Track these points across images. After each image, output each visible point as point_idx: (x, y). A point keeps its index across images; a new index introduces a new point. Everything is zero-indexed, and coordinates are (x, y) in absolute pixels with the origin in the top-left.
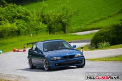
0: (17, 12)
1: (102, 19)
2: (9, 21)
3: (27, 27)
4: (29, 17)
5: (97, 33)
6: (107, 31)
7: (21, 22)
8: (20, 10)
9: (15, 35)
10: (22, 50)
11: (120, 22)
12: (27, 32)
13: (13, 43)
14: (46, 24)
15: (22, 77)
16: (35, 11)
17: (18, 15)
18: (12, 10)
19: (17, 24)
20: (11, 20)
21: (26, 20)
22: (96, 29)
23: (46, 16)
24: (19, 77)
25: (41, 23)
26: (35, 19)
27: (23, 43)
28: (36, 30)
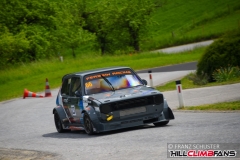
0: (28, 7)
1: (220, 16)
2: (10, 28)
3: (50, 40)
4: (55, 19)
5: (211, 47)
6: (233, 40)
7: (38, 31)
8: (34, 3)
9: (24, 61)
10: (43, 94)
12: (53, 52)
13: (20, 78)
15: (48, 154)
17: (30, 13)
18: (16, 3)
19: (28, 35)
20: (15, 26)
21: (48, 25)
22: (208, 38)
23: (93, 14)
24: (39, 153)
25: (81, 30)
26: (67, 21)
27: (43, 77)
28: (73, 47)
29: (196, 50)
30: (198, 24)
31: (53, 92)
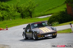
0: (2, 6)
1: (53, 8)
3: (8, 15)
4: (9, 9)
5: (51, 17)
6: (57, 15)
7: (4, 12)
8: (4, 5)
10: (6, 29)
11: (65, 9)
12: (8, 18)
14: (20, 12)
15: (6, 45)
16: (12, 5)
17: (2, 8)
19: (2, 13)
21: (7, 11)
22: (50, 14)
23: (20, 8)
25: (16, 12)
26: (13, 10)
27: (6, 25)
28: (14, 17)
29: (47, 17)
30: (48, 11)
31: (8, 29)
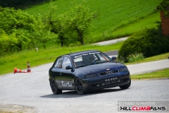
0: (17, 18)
1: (131, 23)
2: (6, 31)
3: (31, 38)
4: (33, 25)
5: (126, 41)
6: (139, 38)
7: (23, 32)
8: (20, 16)
9: (14, 51)
10: (26, 71)
11: (157, 24)
12: (31, 46)
13: (12, 61)
14: (56, 33)
15: (28, 107)
17: (18, 22)
18: (10, 16)
19: (17, 35)
20: (9, 30)
21: (29, 29)
22: (124, 36)
23: (56, 22)
24: (24, 106)
25: (49, 32)
26: (40, 27)
27: (26, 60)
28: (44, 42)
29: (118, 43)
30: (118, 28)
31: (32, 69)
